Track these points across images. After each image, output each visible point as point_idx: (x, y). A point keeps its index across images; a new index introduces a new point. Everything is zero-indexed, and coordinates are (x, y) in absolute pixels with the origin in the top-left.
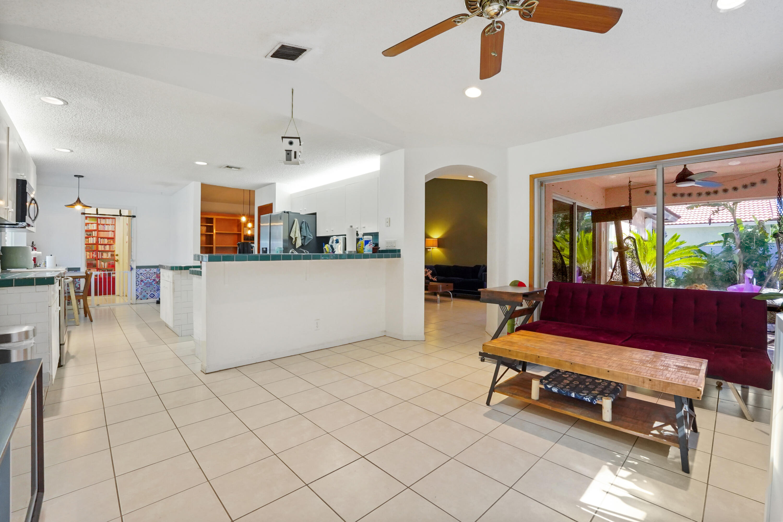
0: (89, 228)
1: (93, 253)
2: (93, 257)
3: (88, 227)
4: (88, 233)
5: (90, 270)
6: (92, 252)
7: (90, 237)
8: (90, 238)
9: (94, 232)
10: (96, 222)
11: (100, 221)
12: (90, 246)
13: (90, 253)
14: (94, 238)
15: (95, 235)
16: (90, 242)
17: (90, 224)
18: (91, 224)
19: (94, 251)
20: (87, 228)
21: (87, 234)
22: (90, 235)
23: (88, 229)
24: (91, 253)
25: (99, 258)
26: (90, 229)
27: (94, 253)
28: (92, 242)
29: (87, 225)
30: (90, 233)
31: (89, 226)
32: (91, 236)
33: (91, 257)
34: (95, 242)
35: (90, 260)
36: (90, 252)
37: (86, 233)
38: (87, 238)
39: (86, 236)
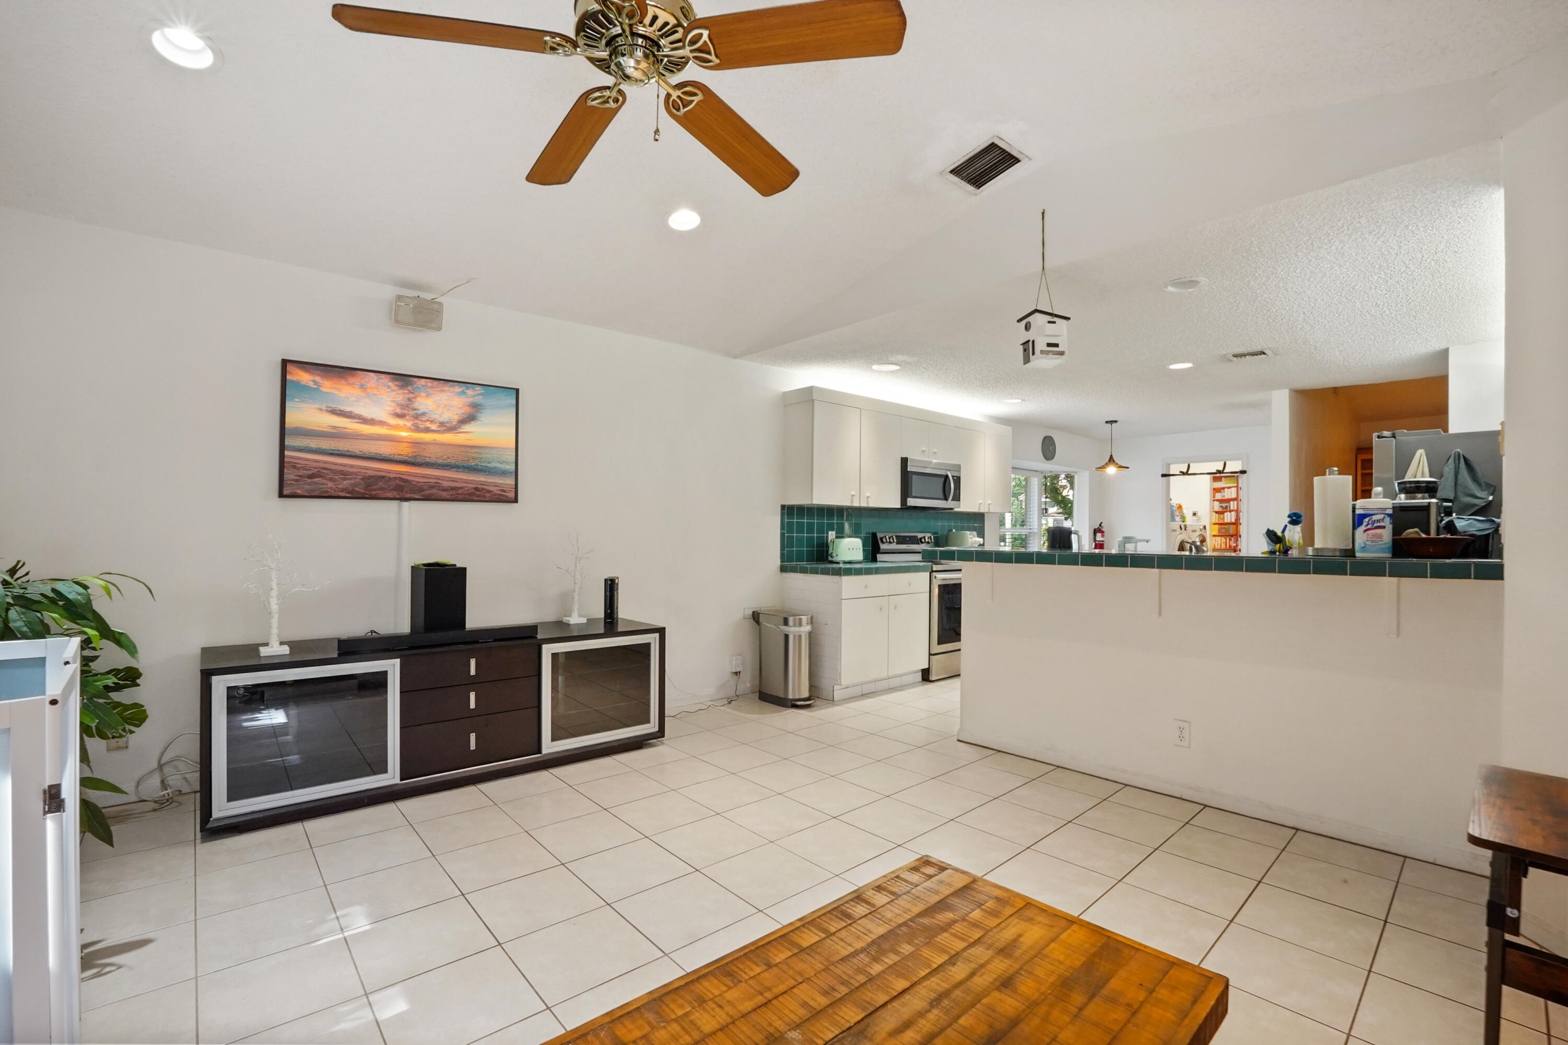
0: (1224, 496)
1: (1230, 540)
2: (1230, 546)
4: (1224, 505)
7: (1226, 512)
8: (1226, 514)
10: (1236, 485)
12: (1226, 526)
13: (1226, 539)
14: (1233, 513)
15: (1234, 507)
16: (1226, 521)
17: (1226, 489)
18: (1229, 488)
19: (1232, 536)
20: (1221, 497)
21: (1221, 507)
22: (1226, 507)
23: (1223, 498)
24: (1228, 539)
26: (1226, 497)
27: (1232, 539)
28: (1229, 521)
30: (1226, 504)
34: (1233, 521)
37: (1221, 505)
38: (1222, 513)
39: (1220, 509)
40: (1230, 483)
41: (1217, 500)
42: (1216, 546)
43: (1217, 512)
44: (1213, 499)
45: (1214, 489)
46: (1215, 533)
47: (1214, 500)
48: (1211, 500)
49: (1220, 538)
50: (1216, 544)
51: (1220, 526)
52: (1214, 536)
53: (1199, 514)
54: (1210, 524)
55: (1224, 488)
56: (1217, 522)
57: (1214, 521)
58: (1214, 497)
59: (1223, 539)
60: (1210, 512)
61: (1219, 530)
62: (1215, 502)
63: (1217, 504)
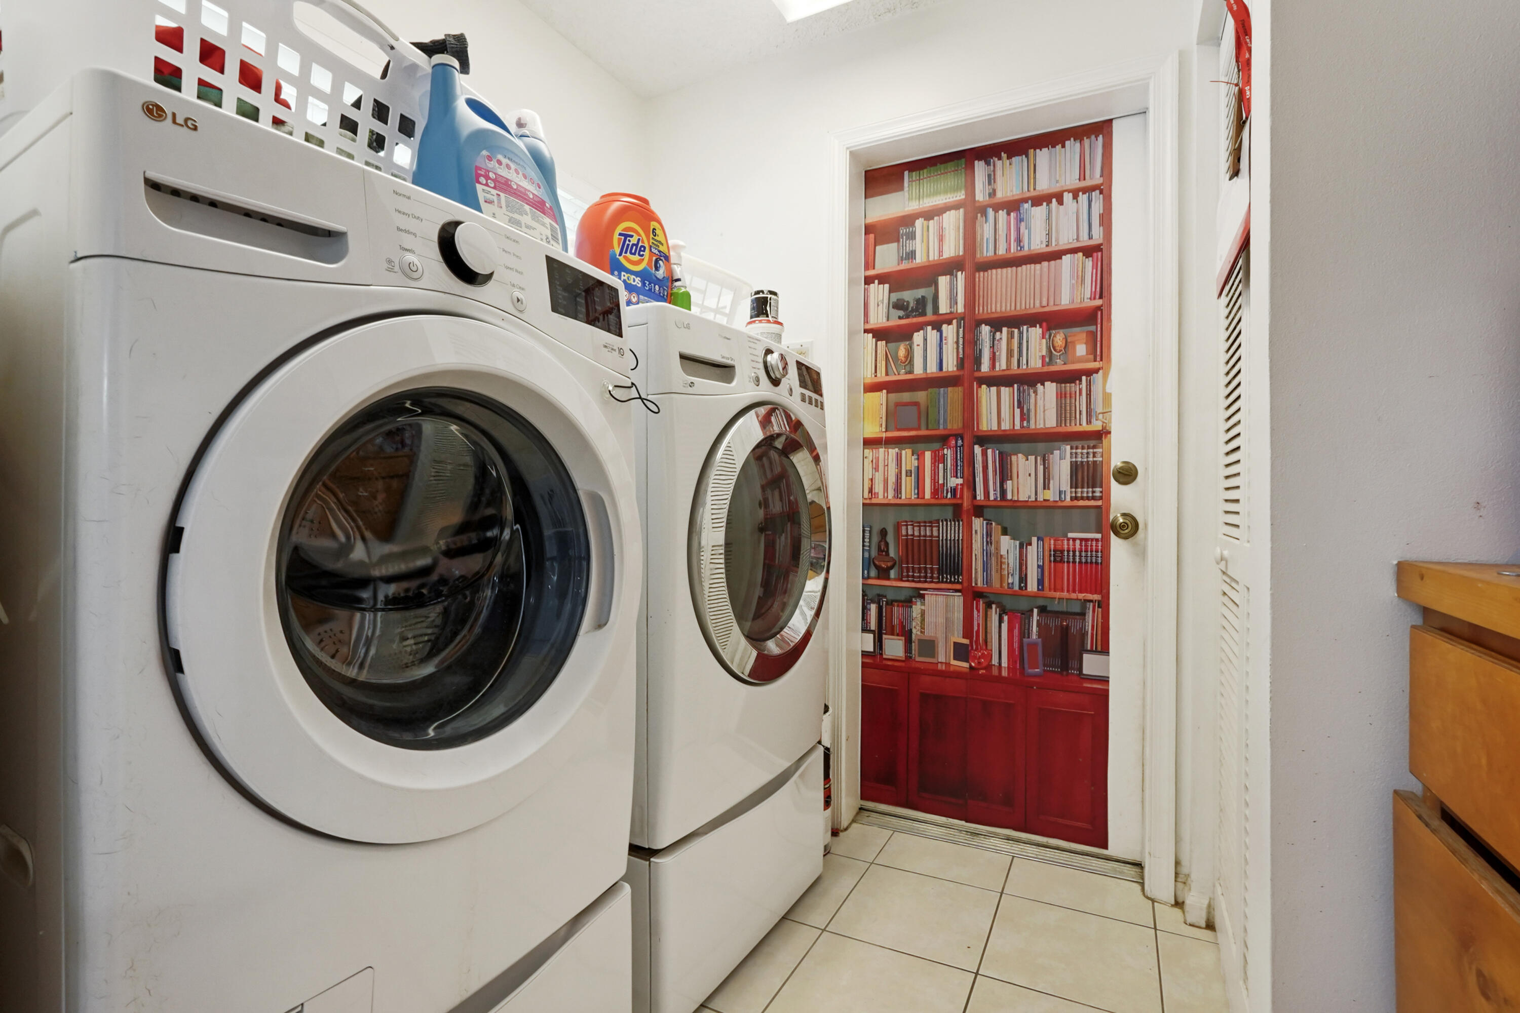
0: (912, 255)
1: (938, 459)
2: (937, 490)
3: (909, 247)
4: (909, 296)
5: (922, 597)
6: (936, 446)
7: (919, 327)
9: (943, 281)
10: (961, 196)
11: (991, 179)
12: (921, 396)
13: (920, 457)
14: (949, 331)
15: (953, 300)
16: (918, 370)
17: (919, 223)
18: (929, 215)
19: (944, 440)
20: (901, 259)
21: (897, 305)
22: (921, 303)
23: (905, 265)
24: (928, 455)
25: (980, 496)
26: (920, 259)
27: (948, 452)
28: (932, 368)
29: (903, 231)
30: (920, 293)
31: (912, 236)
32: (930, 316)
33: (928, 495)
34: (950, 365)
35: (921, 515)
36: (921, 446)
37: (895, 296)
38: (903, 335)
39: (895, 320)
40: (936, 193)
41: (882, 279)
42: (879, 488)
43: (879, 334)
44: (862, 274)
45: (869, 229)
46: (874, 429)
47: (868, 281)
48: (851, 282)
49: (893, 452)
50: (879, 477)
51: (894, 397)
52: (869, 443)
53: (784, 308)
54: (851, 389)
55: (908, 220)
56: (882, 377)
57: (867, 374)
58: (869, 263)
59: (909, 459)
60: (851, 334)
61: (892, 416)
62: (873, 287)
63: (880, 293)
